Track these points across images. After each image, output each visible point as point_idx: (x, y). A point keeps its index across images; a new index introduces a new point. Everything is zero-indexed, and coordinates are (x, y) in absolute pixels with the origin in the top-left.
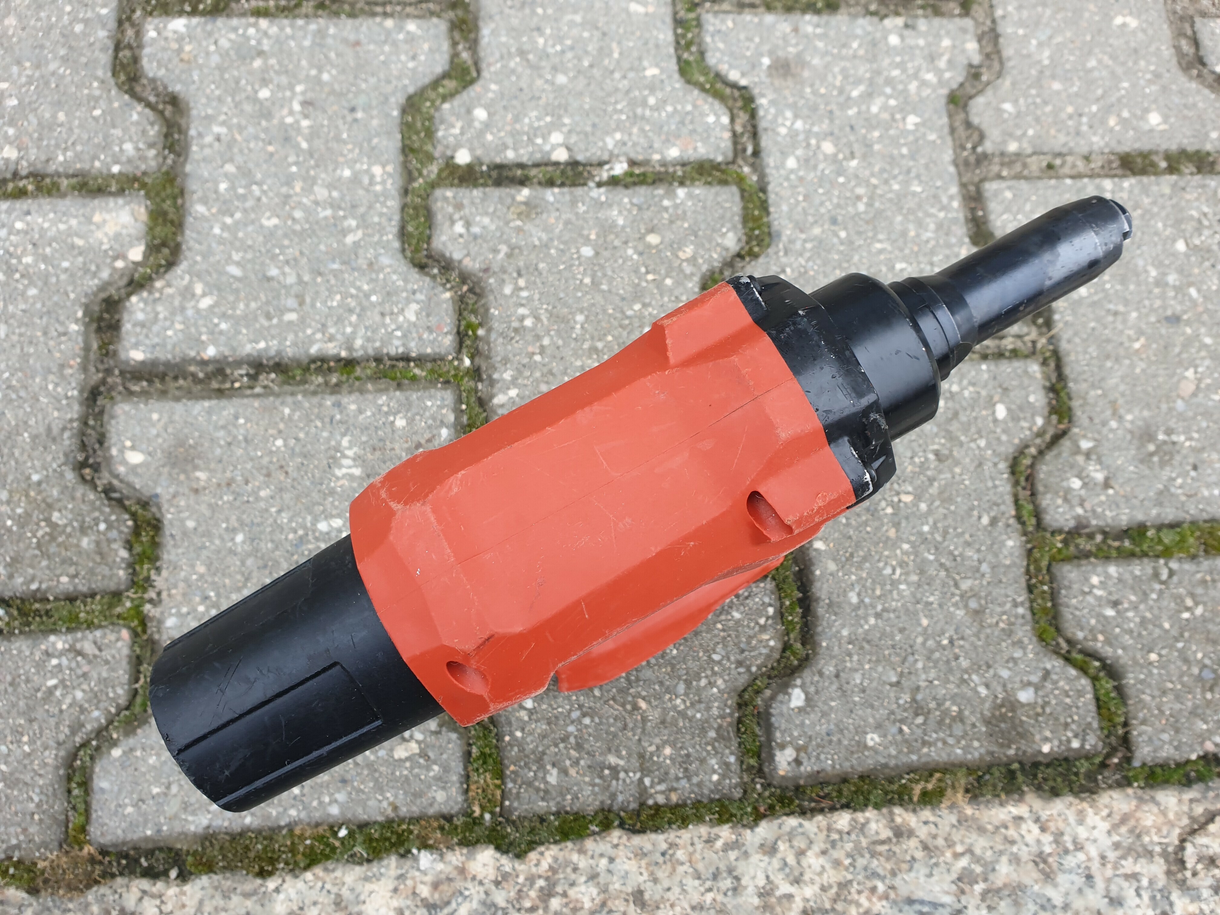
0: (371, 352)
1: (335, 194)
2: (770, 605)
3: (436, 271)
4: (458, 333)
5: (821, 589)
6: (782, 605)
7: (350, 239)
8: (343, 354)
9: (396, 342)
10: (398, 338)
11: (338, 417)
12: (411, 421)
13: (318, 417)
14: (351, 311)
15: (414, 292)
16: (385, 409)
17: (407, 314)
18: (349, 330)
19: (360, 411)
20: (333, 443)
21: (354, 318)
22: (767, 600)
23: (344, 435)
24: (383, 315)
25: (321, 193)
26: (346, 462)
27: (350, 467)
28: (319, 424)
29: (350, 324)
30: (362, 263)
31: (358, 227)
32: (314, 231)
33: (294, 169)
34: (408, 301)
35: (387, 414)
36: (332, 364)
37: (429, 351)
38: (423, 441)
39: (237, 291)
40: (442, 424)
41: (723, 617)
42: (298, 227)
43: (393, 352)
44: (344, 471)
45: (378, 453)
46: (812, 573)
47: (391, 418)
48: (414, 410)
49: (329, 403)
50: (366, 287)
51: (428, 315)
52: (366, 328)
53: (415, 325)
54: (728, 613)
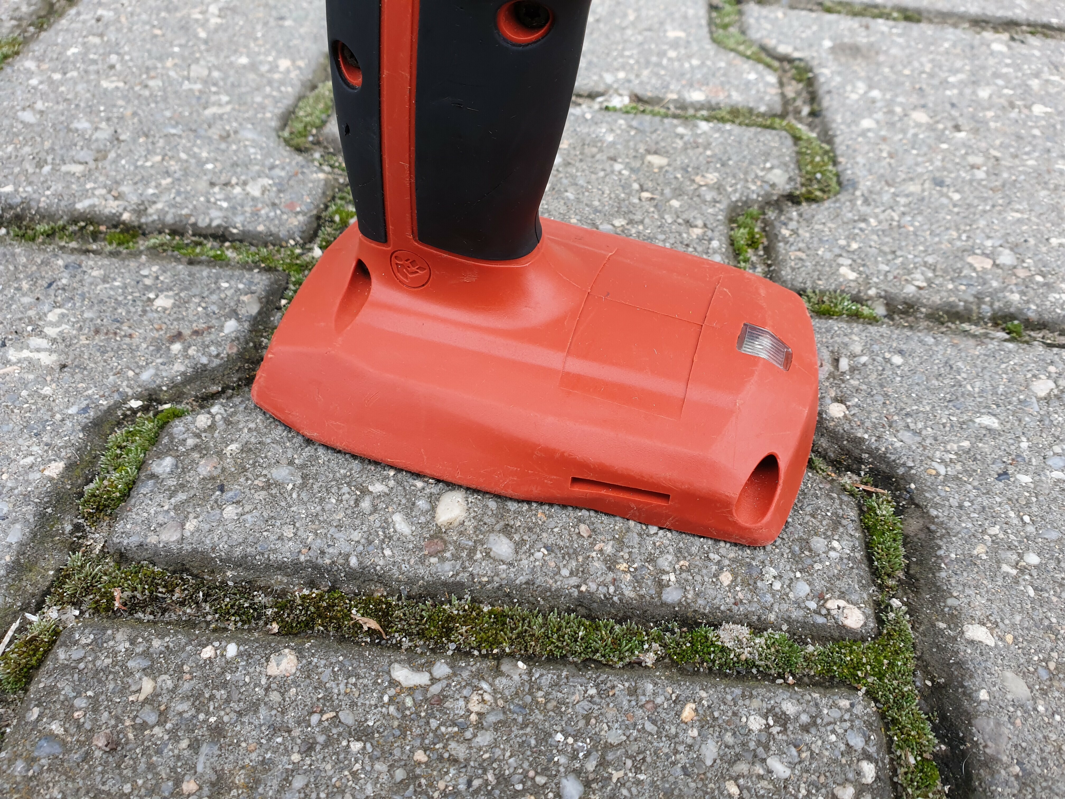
0: (169, 219)
1: (216, 74)
2: (868, 757)
3: (317, 155)
4: (318, 218)
5: (996, 737)
6: (895, 763)
7: (209, 112)
8: (126, 216)
9: (214, 213)
10: (221, 209)
11: (64, 281)
12: (181, 304)
13: (30, 277)
14: (167, 173)
15: (272, 168)
16: (148, 282)
17: (248, 188)
18: (151, 191)
19: (105, 279)
20: (31, 313)
21: (166, 182)
22: (857, 742)
23: (56, 305)
24: (212, 184)
25: (198, 70)
26: (35, 342)
27: (38, 350)
28: (25, 285)
29: (158, 186)
30: (214, 133)
31: (228, 103)
32: (165, 99)
33: (176, 49)
34: (259, 175)
35: (148, 288)
36: (103, 228)
37: (261, 228)
38: (187, 332)
39: (17, 135)
40: (234, 314)
41: (742, 767)
42: (146, 93)
43: (203, 222)
44: (25, 353)
45: (99, 339)
46: (970, 696)
47: (152, 296)
48: (195, 291)
49: (60, 262)
50: (204, 154)
51: (280, 191)
52: (178, 193)
53: (254, 199)
54: (756, 759)
